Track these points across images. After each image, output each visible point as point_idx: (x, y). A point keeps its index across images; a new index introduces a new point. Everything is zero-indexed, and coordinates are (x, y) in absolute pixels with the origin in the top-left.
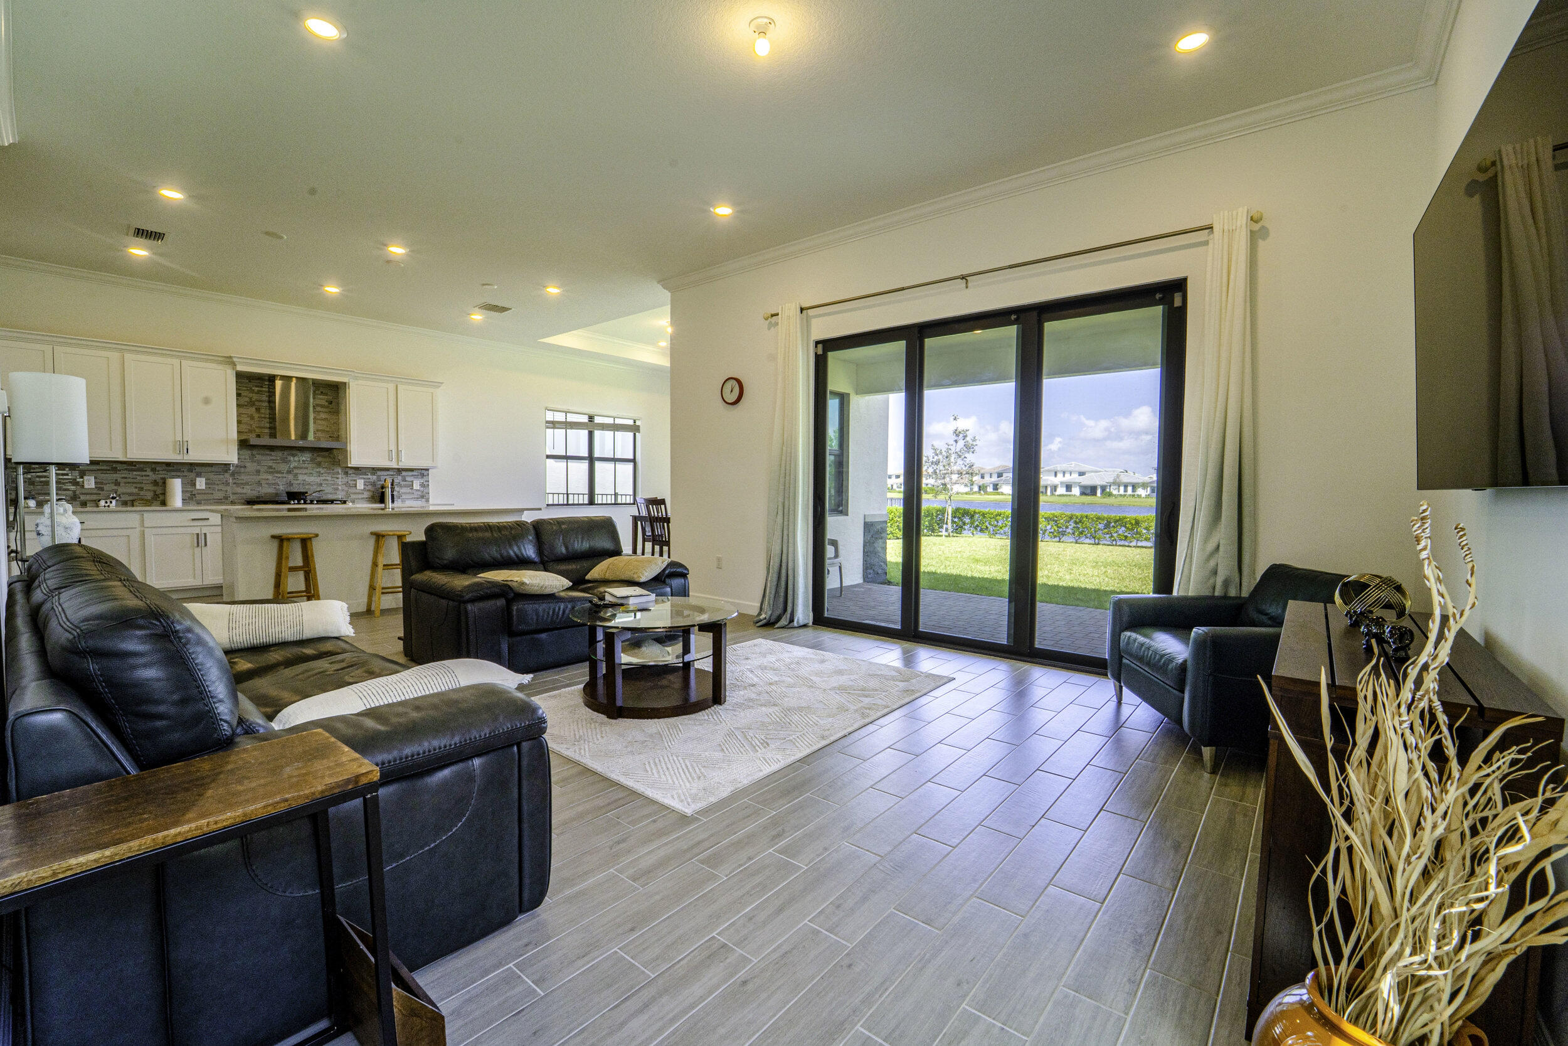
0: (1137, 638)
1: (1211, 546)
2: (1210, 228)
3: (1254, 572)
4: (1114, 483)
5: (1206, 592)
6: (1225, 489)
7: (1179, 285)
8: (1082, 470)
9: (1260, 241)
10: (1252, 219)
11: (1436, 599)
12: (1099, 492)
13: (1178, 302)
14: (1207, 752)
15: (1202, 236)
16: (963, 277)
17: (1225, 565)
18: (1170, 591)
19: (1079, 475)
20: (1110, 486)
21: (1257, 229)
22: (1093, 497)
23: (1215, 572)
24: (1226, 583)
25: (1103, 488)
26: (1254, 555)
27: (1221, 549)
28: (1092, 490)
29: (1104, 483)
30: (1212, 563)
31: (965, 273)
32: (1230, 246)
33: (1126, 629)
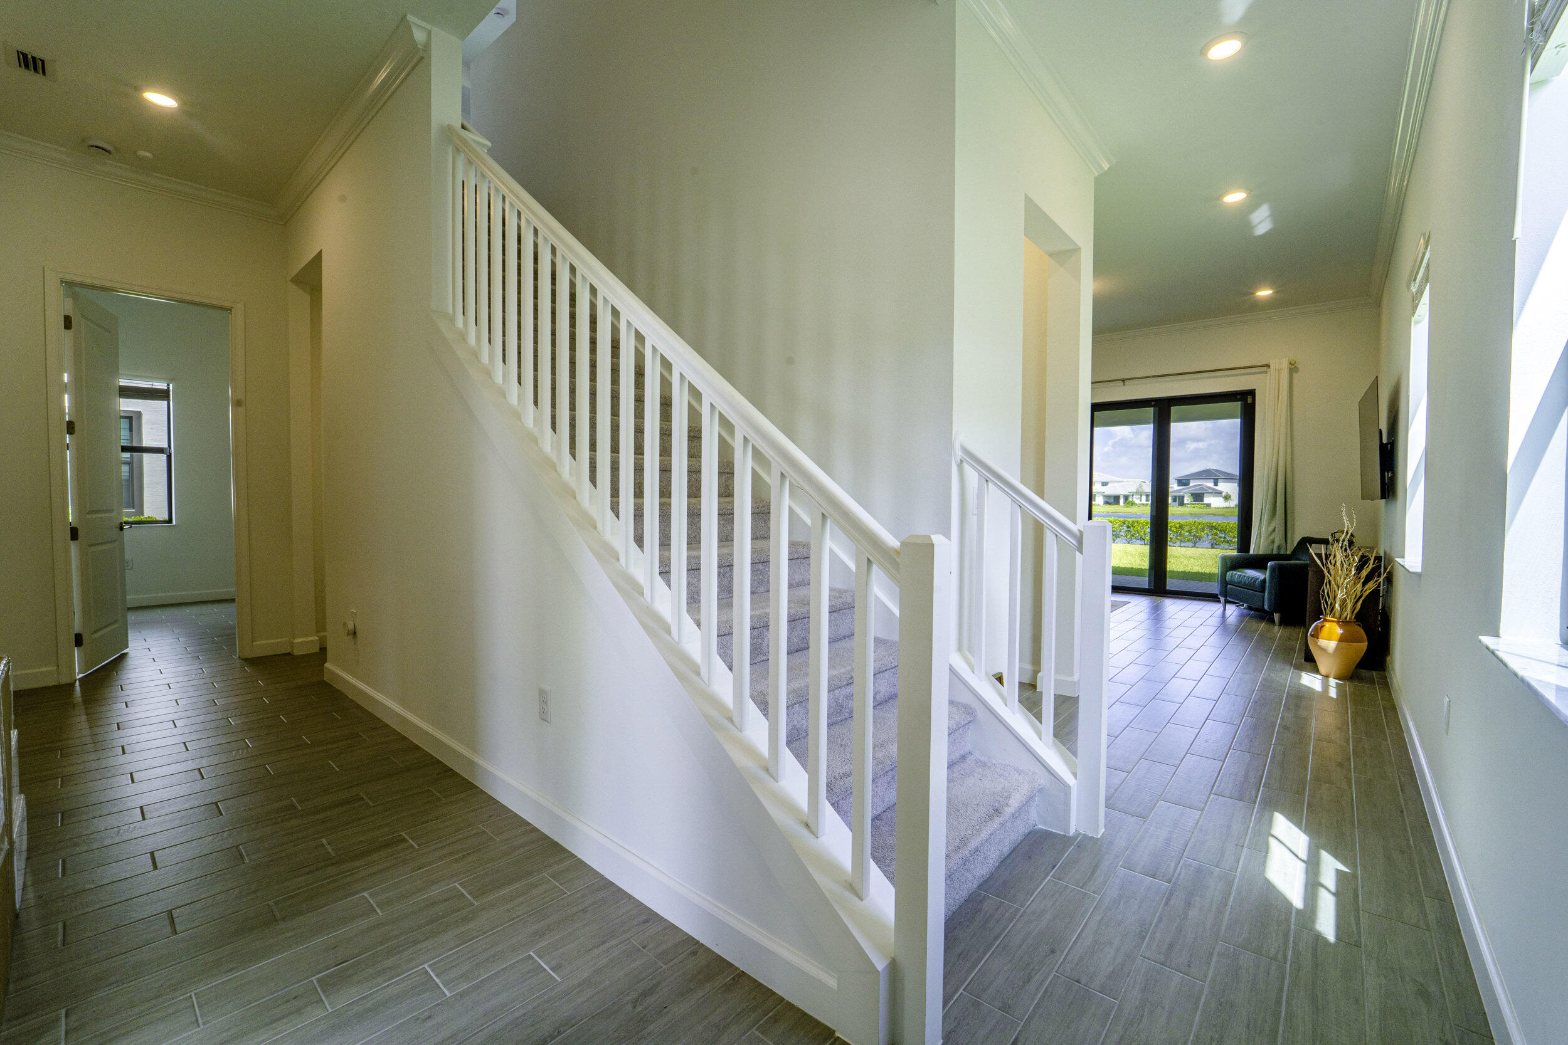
0: (1237, 573)
1: (1271, 528)
2: (1268, 366)
3: (1293, 542)
4: (1137, 493)
5: (1269, 552)
6: (1278, 500)
7: (1252, 393)
8: (1105, 480)
9: (1294, 374)
10: (1290, 363)
11: (1346, 524)
12: (1122, 501)
13: (1250, 400)
14: (1276, 616)
15: (1264, 369)
16: (1123, 380)
17: (1278, 538)
18: (1248, 551)
19: (1103, 485)
20: (1133, 495)
21: (1293, 369)
22: (1116, 506)
23: (1273, 542)
24: (1279, 547)
25: (1126, 498)
26: (1293, 533)
27: (1276, 529)
28: (1115, 500)
29: (1127, 493)
30: (1272, 537)
31: (1125, 377)
32: (1279, 376)
33: (1231, 570)
